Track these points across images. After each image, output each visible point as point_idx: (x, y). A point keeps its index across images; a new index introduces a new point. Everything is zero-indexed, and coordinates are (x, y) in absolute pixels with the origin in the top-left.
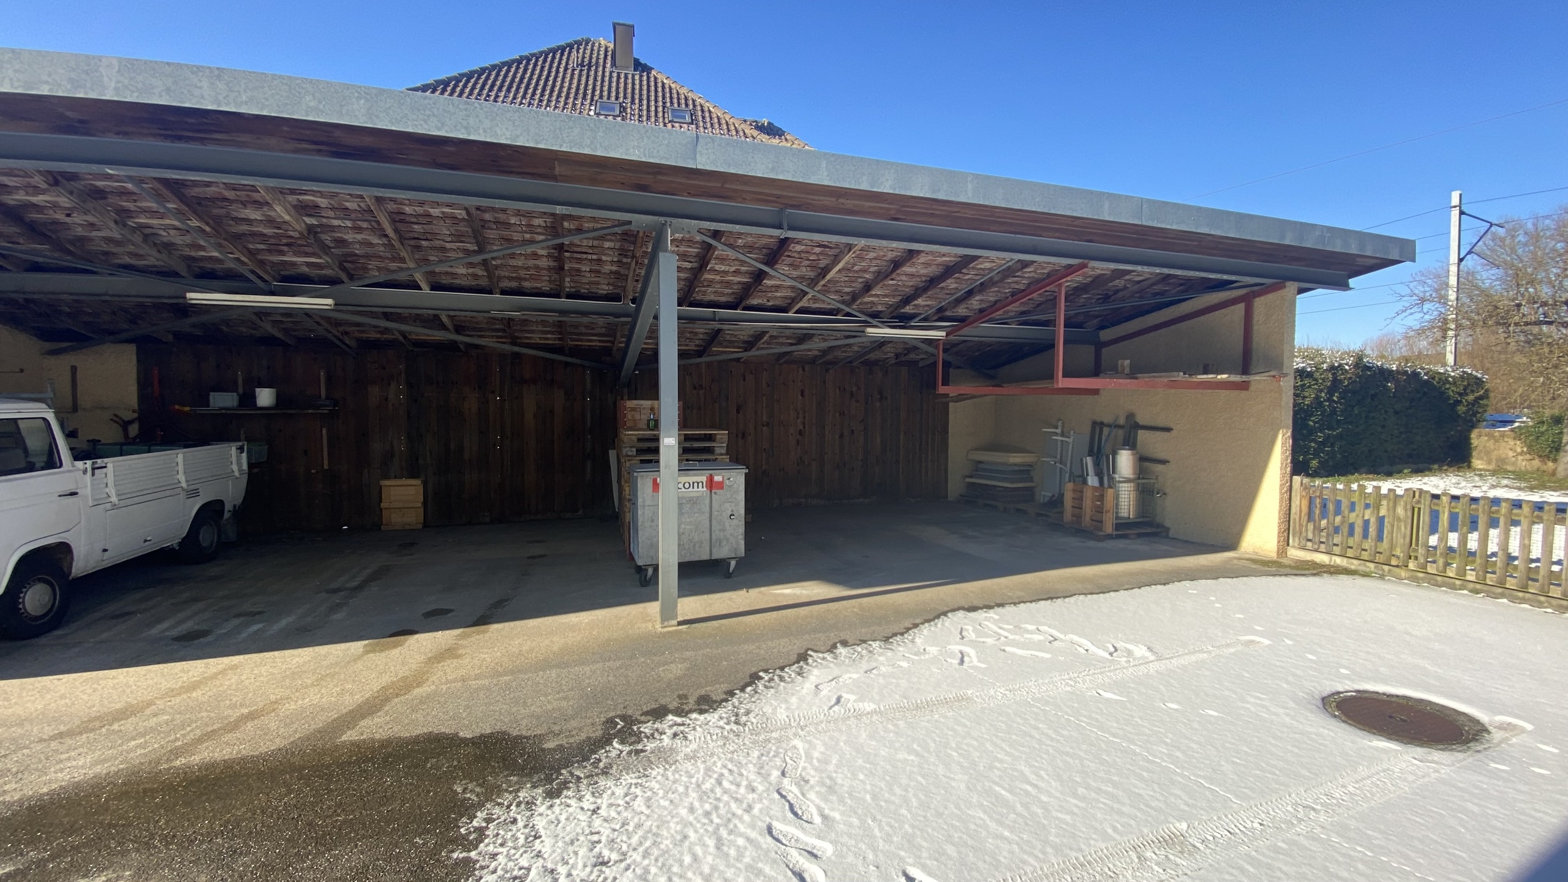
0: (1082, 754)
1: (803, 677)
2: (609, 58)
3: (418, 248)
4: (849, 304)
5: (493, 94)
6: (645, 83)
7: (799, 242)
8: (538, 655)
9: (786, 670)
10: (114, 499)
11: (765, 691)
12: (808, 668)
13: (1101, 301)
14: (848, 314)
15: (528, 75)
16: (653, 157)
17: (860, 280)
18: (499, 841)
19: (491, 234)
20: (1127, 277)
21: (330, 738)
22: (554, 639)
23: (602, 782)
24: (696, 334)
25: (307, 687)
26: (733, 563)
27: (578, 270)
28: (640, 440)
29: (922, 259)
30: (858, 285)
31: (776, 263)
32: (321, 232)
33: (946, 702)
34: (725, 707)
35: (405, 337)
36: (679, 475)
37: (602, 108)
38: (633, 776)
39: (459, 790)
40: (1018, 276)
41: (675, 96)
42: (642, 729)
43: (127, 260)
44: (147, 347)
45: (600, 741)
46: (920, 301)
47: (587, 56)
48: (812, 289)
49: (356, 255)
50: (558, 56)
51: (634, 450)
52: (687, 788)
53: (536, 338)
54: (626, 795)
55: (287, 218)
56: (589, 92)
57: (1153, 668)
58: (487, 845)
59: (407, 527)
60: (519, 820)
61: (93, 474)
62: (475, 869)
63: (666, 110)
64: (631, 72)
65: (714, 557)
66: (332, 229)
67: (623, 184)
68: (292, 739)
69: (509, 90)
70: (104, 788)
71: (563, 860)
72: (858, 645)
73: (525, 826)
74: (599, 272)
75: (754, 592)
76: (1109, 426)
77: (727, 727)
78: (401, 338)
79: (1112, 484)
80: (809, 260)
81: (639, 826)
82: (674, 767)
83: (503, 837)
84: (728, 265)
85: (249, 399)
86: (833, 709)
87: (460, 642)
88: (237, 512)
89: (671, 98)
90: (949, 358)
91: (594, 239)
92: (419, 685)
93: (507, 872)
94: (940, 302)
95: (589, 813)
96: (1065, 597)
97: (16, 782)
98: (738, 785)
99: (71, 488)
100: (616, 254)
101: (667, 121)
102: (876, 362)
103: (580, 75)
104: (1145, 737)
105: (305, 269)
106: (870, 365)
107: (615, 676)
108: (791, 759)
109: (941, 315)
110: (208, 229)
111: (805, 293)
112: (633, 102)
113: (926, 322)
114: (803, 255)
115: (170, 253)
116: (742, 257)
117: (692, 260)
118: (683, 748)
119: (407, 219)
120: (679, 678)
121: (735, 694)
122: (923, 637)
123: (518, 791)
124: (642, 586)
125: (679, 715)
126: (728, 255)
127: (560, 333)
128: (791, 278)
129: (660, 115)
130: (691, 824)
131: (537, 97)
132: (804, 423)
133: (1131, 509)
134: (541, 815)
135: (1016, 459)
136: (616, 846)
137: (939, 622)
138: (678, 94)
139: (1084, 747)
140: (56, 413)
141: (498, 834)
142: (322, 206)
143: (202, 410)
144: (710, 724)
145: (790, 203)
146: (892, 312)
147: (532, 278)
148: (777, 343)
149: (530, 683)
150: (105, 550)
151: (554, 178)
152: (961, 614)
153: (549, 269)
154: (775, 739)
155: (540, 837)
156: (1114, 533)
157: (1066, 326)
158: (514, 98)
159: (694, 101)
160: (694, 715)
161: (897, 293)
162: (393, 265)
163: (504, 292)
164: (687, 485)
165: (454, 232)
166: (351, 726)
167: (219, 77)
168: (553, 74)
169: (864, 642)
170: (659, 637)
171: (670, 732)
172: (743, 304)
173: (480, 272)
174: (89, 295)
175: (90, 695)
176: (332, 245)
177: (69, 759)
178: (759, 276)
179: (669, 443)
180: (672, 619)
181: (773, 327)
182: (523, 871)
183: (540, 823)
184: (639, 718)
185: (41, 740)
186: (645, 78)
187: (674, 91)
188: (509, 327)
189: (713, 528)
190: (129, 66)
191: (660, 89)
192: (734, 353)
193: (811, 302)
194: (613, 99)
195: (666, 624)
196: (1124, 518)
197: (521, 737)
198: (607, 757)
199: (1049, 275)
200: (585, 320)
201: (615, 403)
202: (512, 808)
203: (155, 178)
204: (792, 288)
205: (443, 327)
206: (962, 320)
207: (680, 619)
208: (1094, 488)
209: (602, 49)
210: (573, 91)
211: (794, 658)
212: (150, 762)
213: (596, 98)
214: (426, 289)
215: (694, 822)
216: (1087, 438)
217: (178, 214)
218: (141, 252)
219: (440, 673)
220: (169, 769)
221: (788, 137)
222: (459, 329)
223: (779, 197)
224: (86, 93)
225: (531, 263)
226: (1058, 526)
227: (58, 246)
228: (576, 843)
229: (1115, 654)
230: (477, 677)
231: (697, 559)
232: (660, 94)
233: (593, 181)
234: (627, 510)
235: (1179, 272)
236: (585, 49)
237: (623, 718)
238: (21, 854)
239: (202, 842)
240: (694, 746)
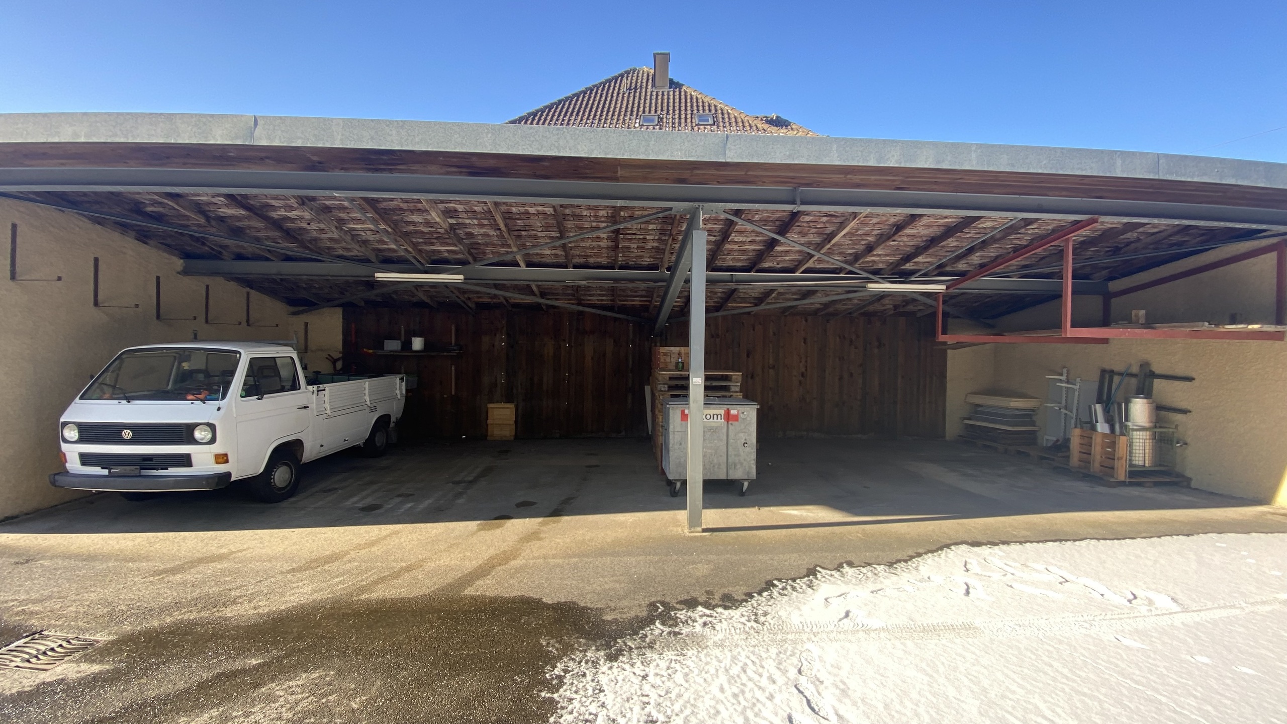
0: (1101, 697)
1: (813, 589)
2: (650, 81)
3: (519, 237)
4: (851, 263)
5: (567, 118)
6: (677, 97)
7: (808, 214)
8: (597, 544)
9: (798, 581)
10: (329, 412)
11: (780, 598)
12: (817, 582)
13: (1110, 253)
14: (851, 272)
15: (591, 102)
16: (692, 156)
17: (863, 242)
18: (574, 689)
19: (569, 224)
20: (1141, 230)
21: (457, 591)
22: (608, 532)
23: (649, 654)
24: (716, 293)
25: (441, 552)
26: (746, 484)
27: (629, 248)
28: (671, 378)
29: (924, 221)
30: (860, 247)
31: (787, 232)
32: (458, 229)
33: (952, 628)
34: (745, 607)
35: (507, 301)
36: (705, 408)
37: (645, 121)
38: (673, 653)
39: (544, 643)
40: (1020, 233)
41: (701, 104)
42: (678, 615)
43: (341, 252)
44: (350, 311)
45: (645, 620)
46: (920, 259)
47: (634, 81)
48: (819, 251)
49: (479, 244)
50: (612, 84)
51: (666, 386)
52: (717, 670)
53: (595, 300)
54: (668, 668)
55: (438, 220)
56: (635, 109)
57: (1179, 619)
58: (565, 691)
59: (504, 439)
60: (588, 675)
61: (318, 395)
62: (557, 708)
63: (693, 116)
64: (666, 90)
65: (731, 477)
66: (465, 225)
67: (667, 179)
68: (433, 589)
69: (577, 115)
70: (319, 609)
71: (622, 713)
72: (863, 567)
73: (593, 681)
74: (643, 248)
75: (765, 510)
76: (1121, 374)
77: (749, 624)
78: (505, 303)
79: (1125, 431)
80: (816, 228)
81: (679, 696)
82: (705, 651)
83: (576, 686)
84: (746, 236)
85: (407, 345)
86: (843, 621)
87: (541, 528)
88: (398, 423)
89: (698, 106)
90: (948, 309)
91: (641, 223)
92: (515, 558)
93: (580, 715)
94: (940, 259)
95: (641, 678)
96: (1075, 540)
97: (266, 601)
98: (761, 676)
99: (304, 403)
100: (658, 234)
101: (694, 125)
102: (874, 314)
103: (629, 97)
104: (1171, 688)
105: (446, 255)
106: (869, 315)
107: (654, 568)
108: (806, 660)
109: (941, 270)
110: (390, 230)
111: (812, 256)
112: (668, 113)
113: (926, 276)
114: (811, 224)
115: (366, 246)
116: (758, 229)
117: (716, 234)
118: (712, 636)
119: (514, 216)
120: (706, 577)
121: (753, 597)
122: (928, 565)
123: (586, 651)
124: (673, 496)
125: (707, 608)
126: (746, 229)
127: (613, 295)
128: (800, 244)
129: (689, 120)
130: (722, 701)
131: (597, 117)
132: (806, 367)
133: (1147, 458)
134: (603, 673)
135: (1016, 403)
136: (662, 709)
137: (943, 553)
138: (703, 102)
139: (1103, 690)
140: (298, 354)
141: (572, 684)
142: (460, 210)
143: (380, 352)
144: (734, 619)
145: (804, 182)
146: (892, 269)
147: (596, 255)
148: (784, 299)
149: (591, 565)
150: (322, 446)
151: (616, 179)
152: (964, 547)
153: (608, 248)
154: (791, 640)
155: (603, 691)
156: (1128, 480)
157: (1073, 278)
158: (581, 120)
159: (715, 107)
160: (720, 610)
161: (897, 252)
162: (503, 250)
163: (575, 267)
164: (708, 417)
165: (544, 224)
166: (470, 584)
167: (402, 127)
168: (609, 99)
169: (869, 564)
170: (687, 540)
171: (701, 621)
172: (757, 268)
173: (560, 253)
174: (317, 276)
175: (311, 544)
176: (464, 237)
177: (298, 587)
178: (772, 243)
179: (697, 382)
180: (698, 526)
181: (782, 286)
182: (592, 716)
183: (603, 680)
184: (675, 605)
185: (282, 573)
186: (677, 93)
187: (700, 101)
188: (577, 292)
189: (729, 453)
190: (349, 124)
191: (689, 100)
192: (746, 307)
193: (816, 263)
194: (653, 112)
195: (693, 530)
196: (1139, 466)
197: (586, 608)
198: (652, 634)
199: (1054, 231)
200: (631, 285)
201: (650, 349)
202: (582, 664)
203: (361, 198)
204: (800, 252)
205: (532, 293)
206: (963, 274)
207: (704, 527)
208: (1104, 435)
209: (645, 75)
210: (623, 109)
211: (804, 572)
212: (347, 595)
213: (640, 113)
214: (523, 266)
215: (725, 701)
216: (1095, 386)
217: (374, 220)
218: (349, 247)
219: (528, 551)
220: (358, 601)
221: (793, 127)
222: (543, 295)
223: (793, 178)
224: (324, 144)
225: (595, 244)
226: (1064, 471)
227: (303, 244)
228: (631, 701)
229: (1134, 602)
230: (554, 557)
231: (715, 478)
232: (689, 104)
233: (645, 179)
234: (660, 434)
235: (1201, 223)
236: (632, 76)
237: (663, 603)
238: (268, 651)
239: (378, 656)
240: (720, 636)
